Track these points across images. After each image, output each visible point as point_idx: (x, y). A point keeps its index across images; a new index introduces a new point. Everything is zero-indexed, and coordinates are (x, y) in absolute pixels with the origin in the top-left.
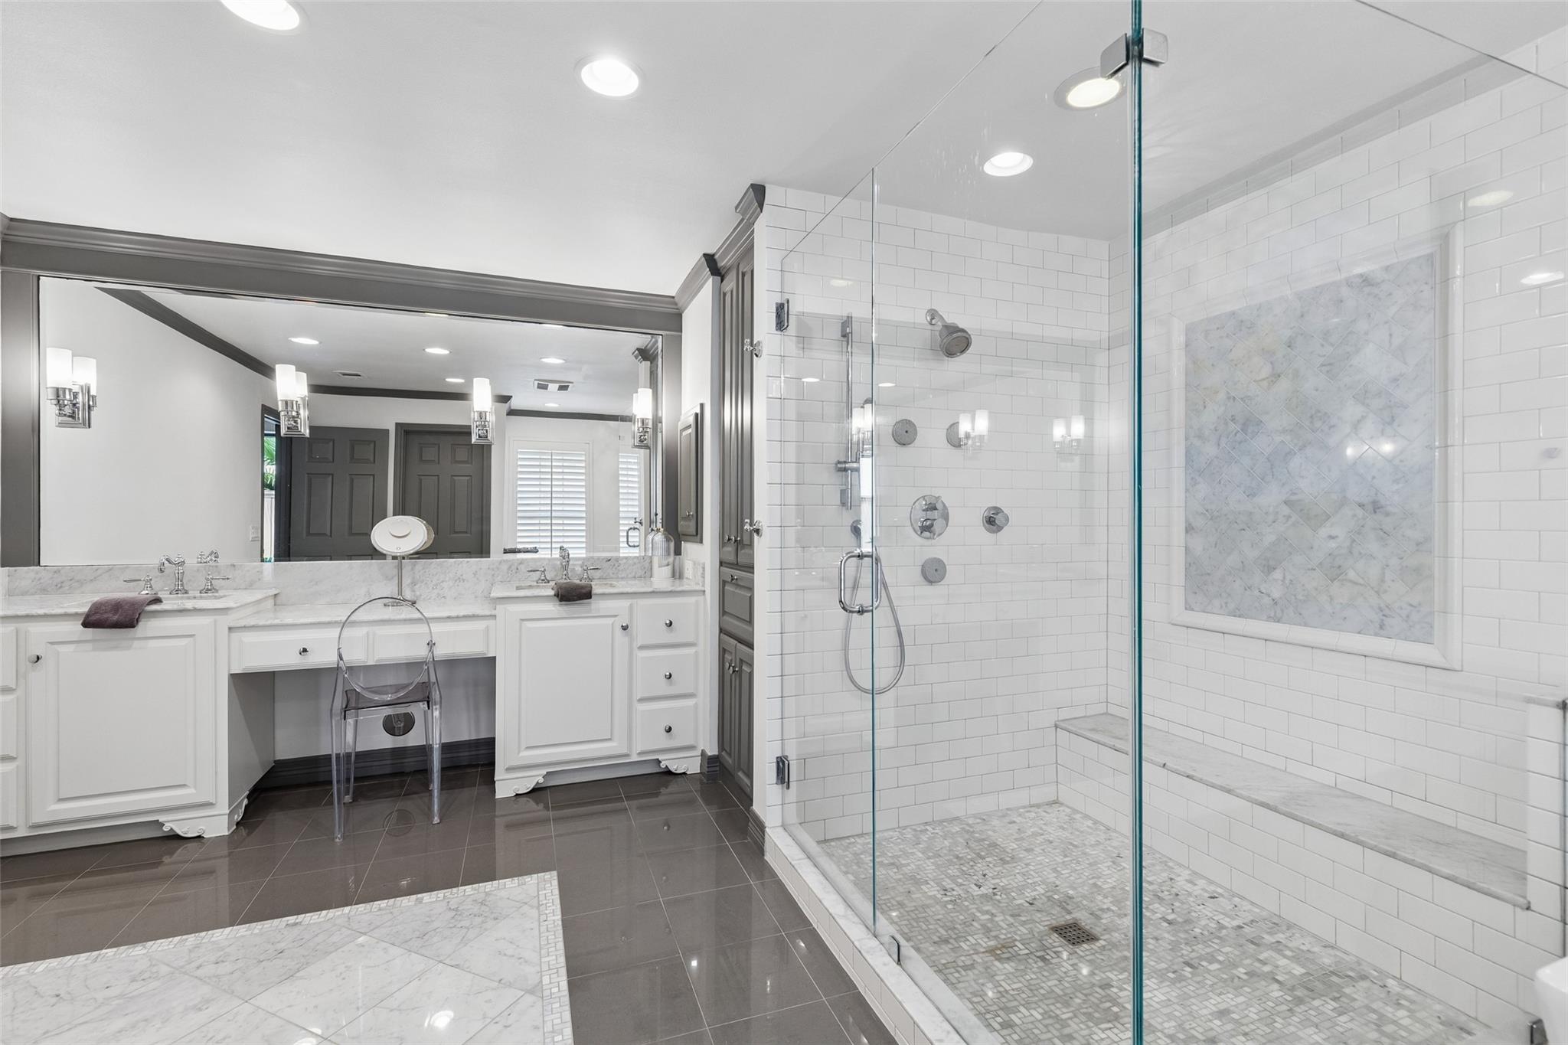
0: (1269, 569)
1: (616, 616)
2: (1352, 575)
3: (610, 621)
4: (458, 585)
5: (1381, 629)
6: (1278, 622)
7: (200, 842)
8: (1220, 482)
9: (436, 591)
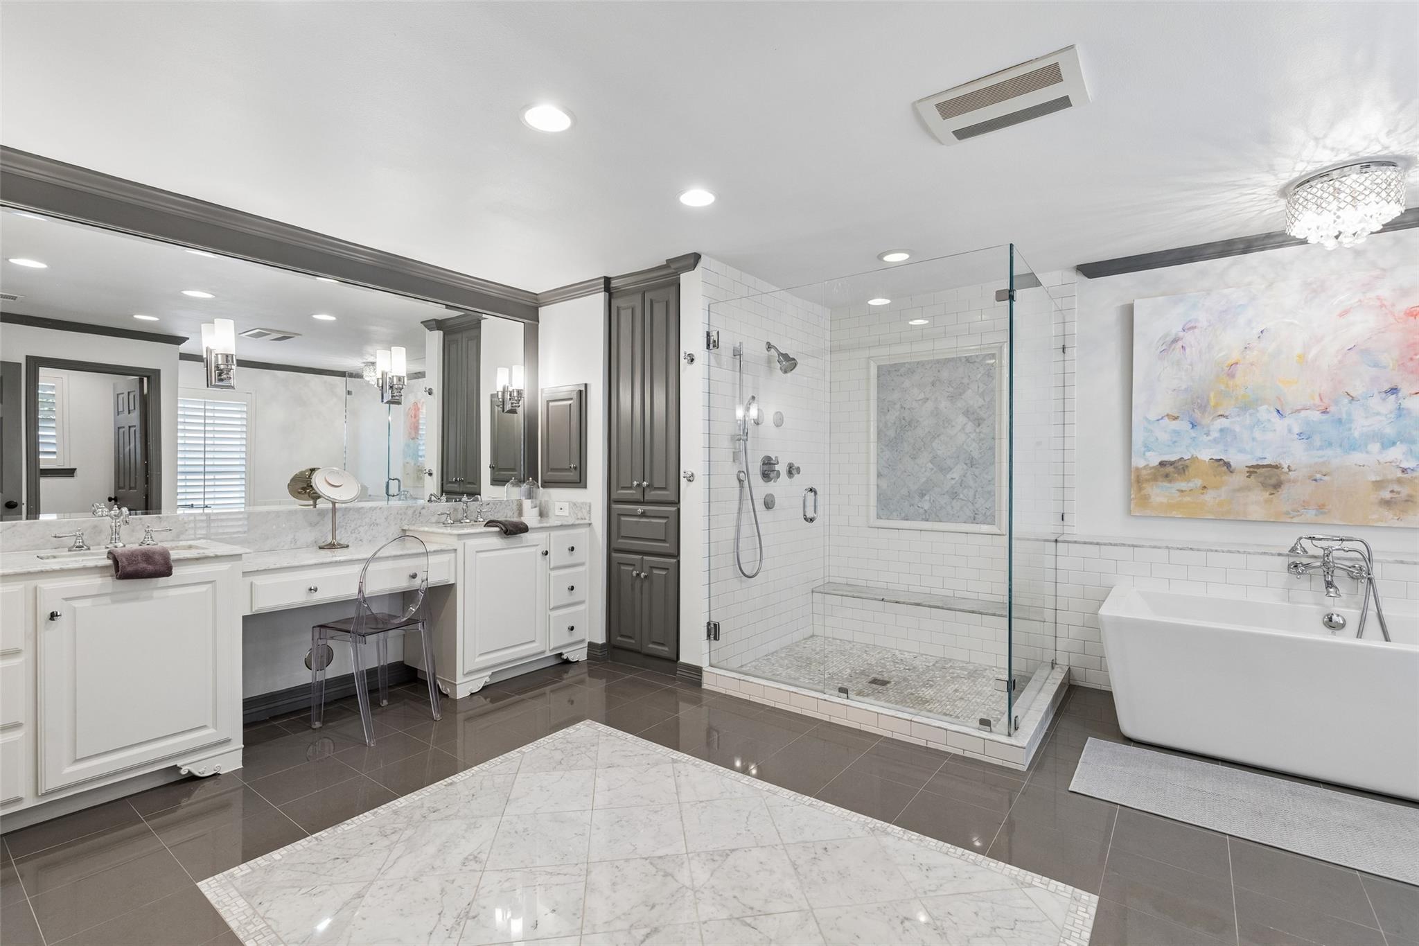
0: (922, 495)
1: (537, 545)
2: (961, 496)
3: (533, 549)
4: (372, 529)
5: (974, 520)
6: (927, 521)
7: (216, 779)
8: (897, 451)
9: (354, 535)
